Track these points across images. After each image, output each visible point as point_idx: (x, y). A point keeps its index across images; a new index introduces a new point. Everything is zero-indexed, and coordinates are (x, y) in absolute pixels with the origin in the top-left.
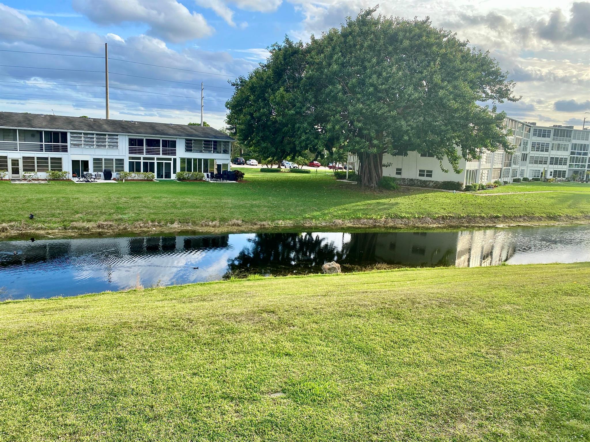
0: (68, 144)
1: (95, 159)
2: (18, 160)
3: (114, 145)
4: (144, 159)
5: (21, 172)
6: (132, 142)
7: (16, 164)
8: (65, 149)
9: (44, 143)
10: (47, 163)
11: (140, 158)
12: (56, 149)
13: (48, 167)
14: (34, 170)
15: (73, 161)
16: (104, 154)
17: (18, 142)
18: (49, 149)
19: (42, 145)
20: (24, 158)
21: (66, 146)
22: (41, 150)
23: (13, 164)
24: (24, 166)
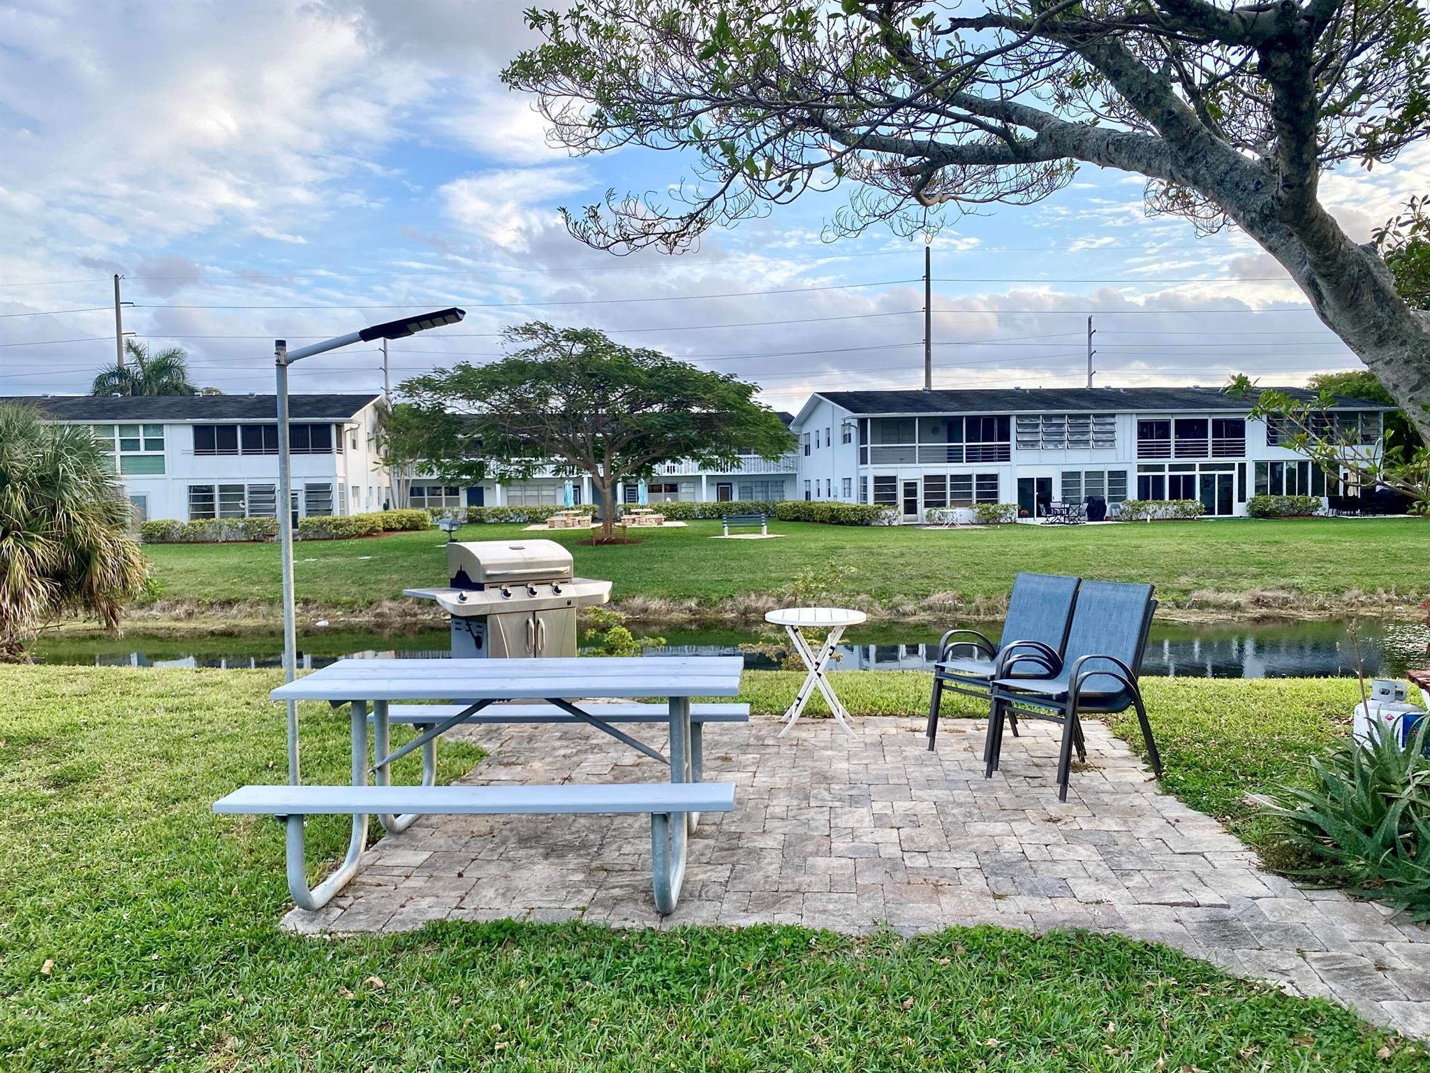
1: (1065, 475)
2: (915, 484)
3: (1108, 441)
4: (1172, 468)
5: (922, 510)
6: (1145, 430)
7: (913, 492)
8: (1004, 455)
9: (964, 444)
10: (970, 486)
11: (1161, 468)
12: (988, 456)
13: (970, 495)
14: (945, 504)
15: (1020, 480)
16: (1084, 460)
18: (974, 456)
19: (960, 449)
20: (927, 478)
21: (1008, 448)
22: (960, 459)
23: (907, 493)
24: (926, 495)
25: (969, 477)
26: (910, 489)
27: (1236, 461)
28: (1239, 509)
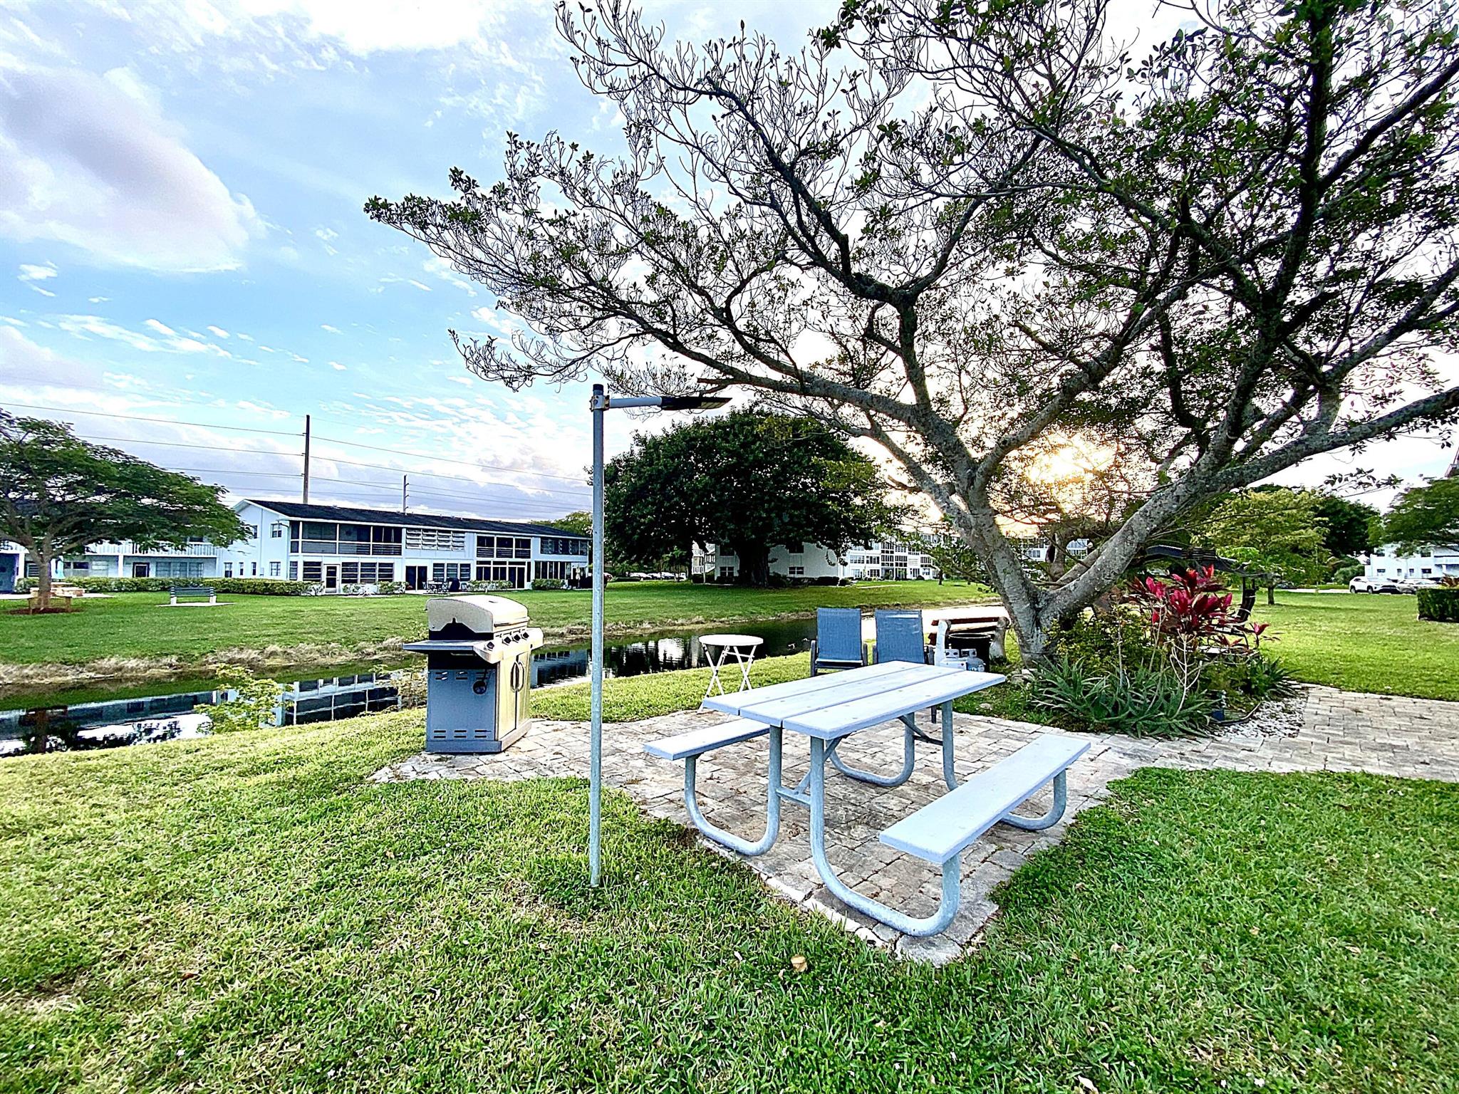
0: (403, 544)
1: (435, 565)
2: (335, 568)
3: (460, 546)
4: (495, 563)
5: (340, 585)
6: (481, 541)
7: (333, 573)
8: (398, 552)
9: (371, 543)
10: (374, 570)
11: (489, 563)
12: (387, 552)
13: (374, 576)
14: (357, 582)
15: (407, 567)
17: (338, 542)
18: (377, 551)
19: (369, 546)
20: (344, 564)
21: (400, 547)
22: (368, 553)
23: (328, 573)
24: (343, 575)
25: (374, 564)
26: (332, 571)
27: (526, 560)
28: (527, 585)
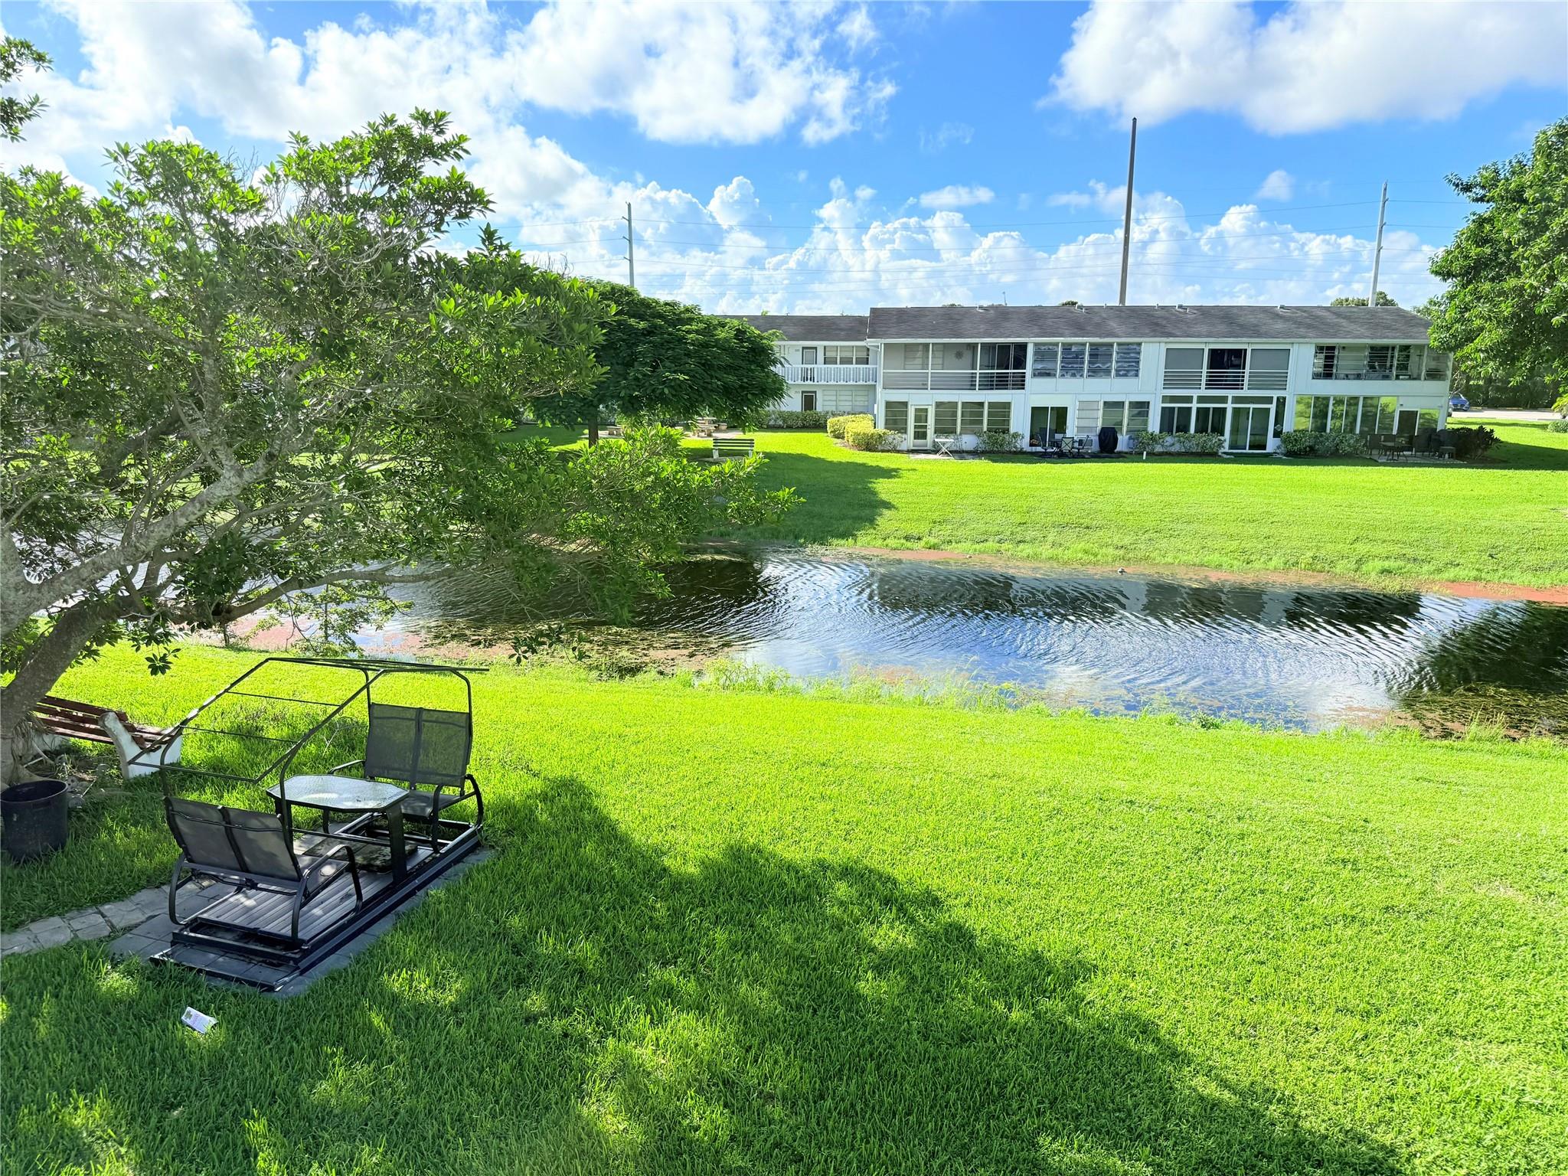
0: (1028, 371)
1: (1082, 403)
2: (926, 410)
3: (1131, 369)
4: (1201, 399)
5: (931, 435)
6: (1174, 358)
7: (923, 418)
8: (1020, 384)
9: (978, 371)
10: (981, 414)
11: (1189, 399)
12: (1001, 383)
13: (981, 422)
14: (953, 431)
15: (1033, 409)
16: (1103, 389)
17: (930, 371)
18: (989, 384)
19: (973, 376)
20: (939, 405)
21: (1023, 376)
22: (972, 387)
23: (918, 419)
24: (937, 421)
25: (980, 405)
26: (921, 414)
27: (1275, 394)
28: (1273, 444)
